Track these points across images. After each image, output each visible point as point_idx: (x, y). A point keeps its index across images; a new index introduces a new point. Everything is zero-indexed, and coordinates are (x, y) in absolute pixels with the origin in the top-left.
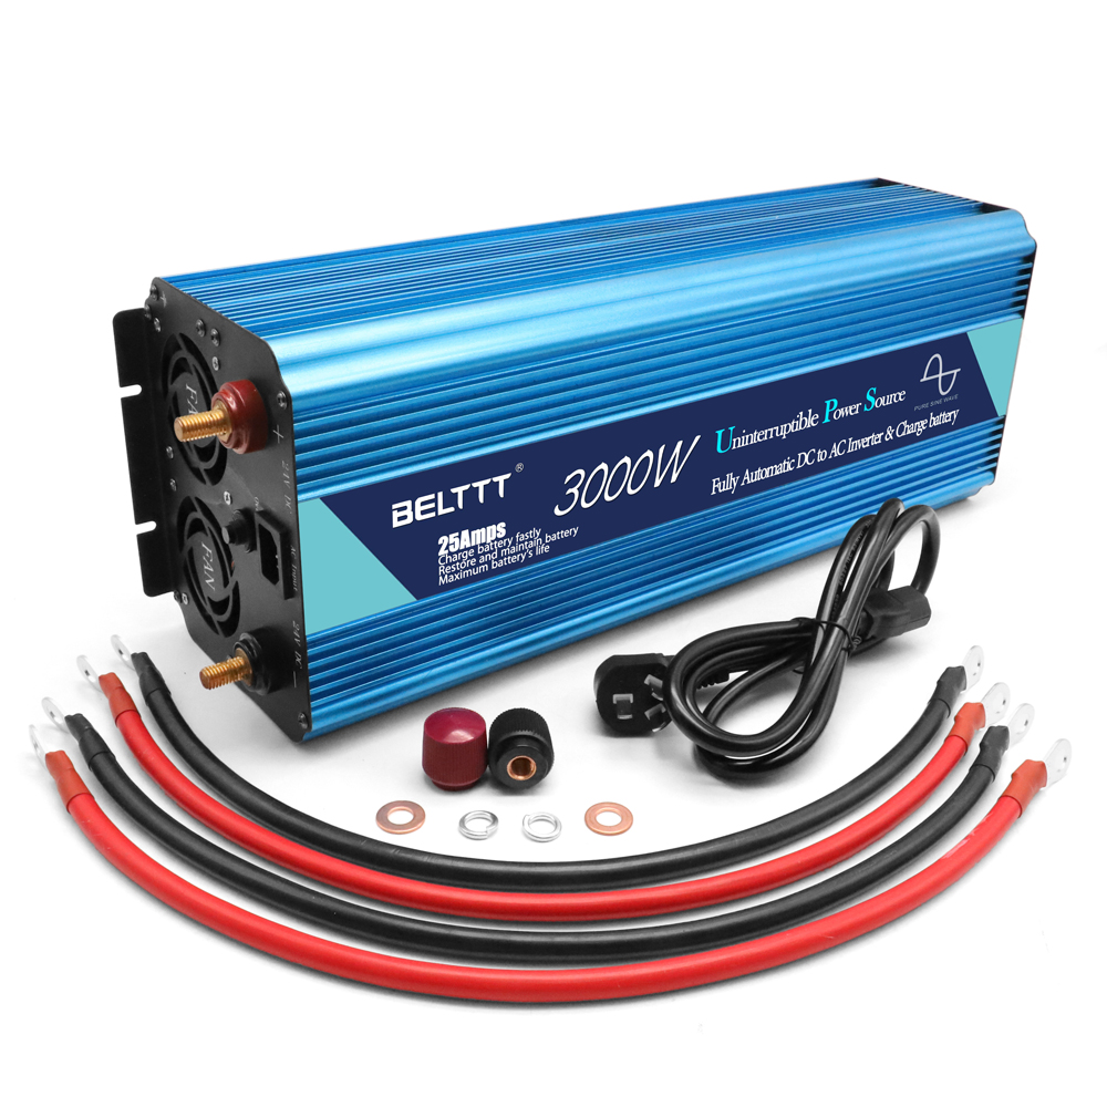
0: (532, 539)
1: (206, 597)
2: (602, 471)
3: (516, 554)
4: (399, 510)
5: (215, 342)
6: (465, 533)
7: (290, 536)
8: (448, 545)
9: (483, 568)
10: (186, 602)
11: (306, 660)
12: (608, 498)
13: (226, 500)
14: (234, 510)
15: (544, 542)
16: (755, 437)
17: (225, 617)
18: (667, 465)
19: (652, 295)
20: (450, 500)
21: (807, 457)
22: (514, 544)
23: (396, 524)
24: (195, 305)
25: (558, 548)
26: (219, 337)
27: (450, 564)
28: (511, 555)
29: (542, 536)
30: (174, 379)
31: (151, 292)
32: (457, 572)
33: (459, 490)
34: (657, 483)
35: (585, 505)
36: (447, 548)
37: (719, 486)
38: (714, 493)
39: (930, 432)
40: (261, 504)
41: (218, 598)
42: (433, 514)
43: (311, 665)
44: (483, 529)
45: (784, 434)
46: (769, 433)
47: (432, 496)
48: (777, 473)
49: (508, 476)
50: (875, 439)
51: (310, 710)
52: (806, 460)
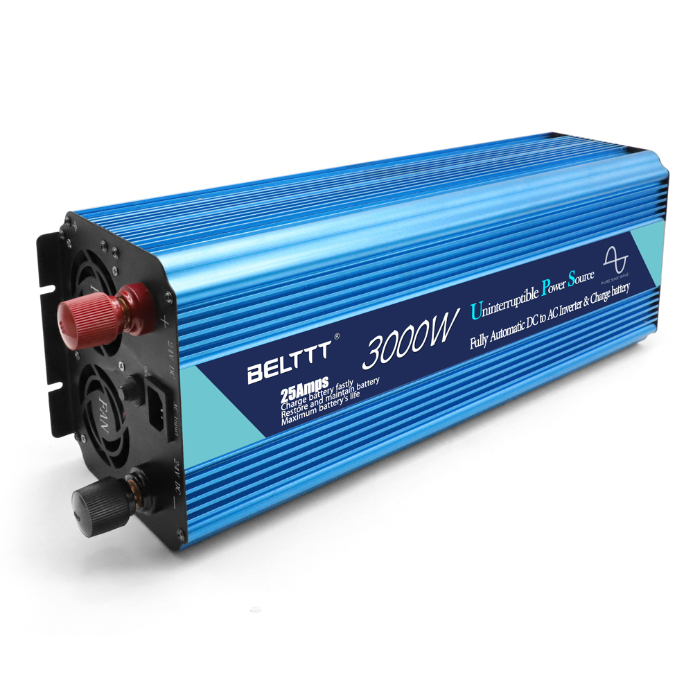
0: (348, 388)
1: (101, 437)
2: (394, 336)
3: (336, 399)
4: (253, 371)
5: (115, 256)
6: (300, 386)
7: (173, 395)
8: (288, 395)
9: (314, 411)
10: (84, 441)
11: (184, 488)
12: (399, 356)
13: (120, 368)
14: (128, 375)
15: (356, 389)
16: (497, 308)
17: (116, 453)
18: (439, 329)
19: (421, 215)
20: (289, 362)
21: (533, 320)
22: (334, 392)
23: (250, 381)
24: (99, 231)
25: (366, 394)
26: (118, 253)
27: (289, 409)
28: (333, 400)
29: (354, 385)
30: (81, 280)
31: (66, 221)
32: (294, 415)
33: (295, 355)
34: (433, 343)
35: (383, 361)
36: (287, 397)
37: (475, 343)
38: (472, 348)
39: (612, 299)
40: (149, 371)
41: (110, 439)
42: (277, 373)
43: (188, 492)
44: (313, 383)
45: (516, 305)
46: (506, 304)
47: (276, 360)
48: (514, 332)
49: (329, 343)
50: (577, 305)
51: (186, 526)
52: (533, 322)
